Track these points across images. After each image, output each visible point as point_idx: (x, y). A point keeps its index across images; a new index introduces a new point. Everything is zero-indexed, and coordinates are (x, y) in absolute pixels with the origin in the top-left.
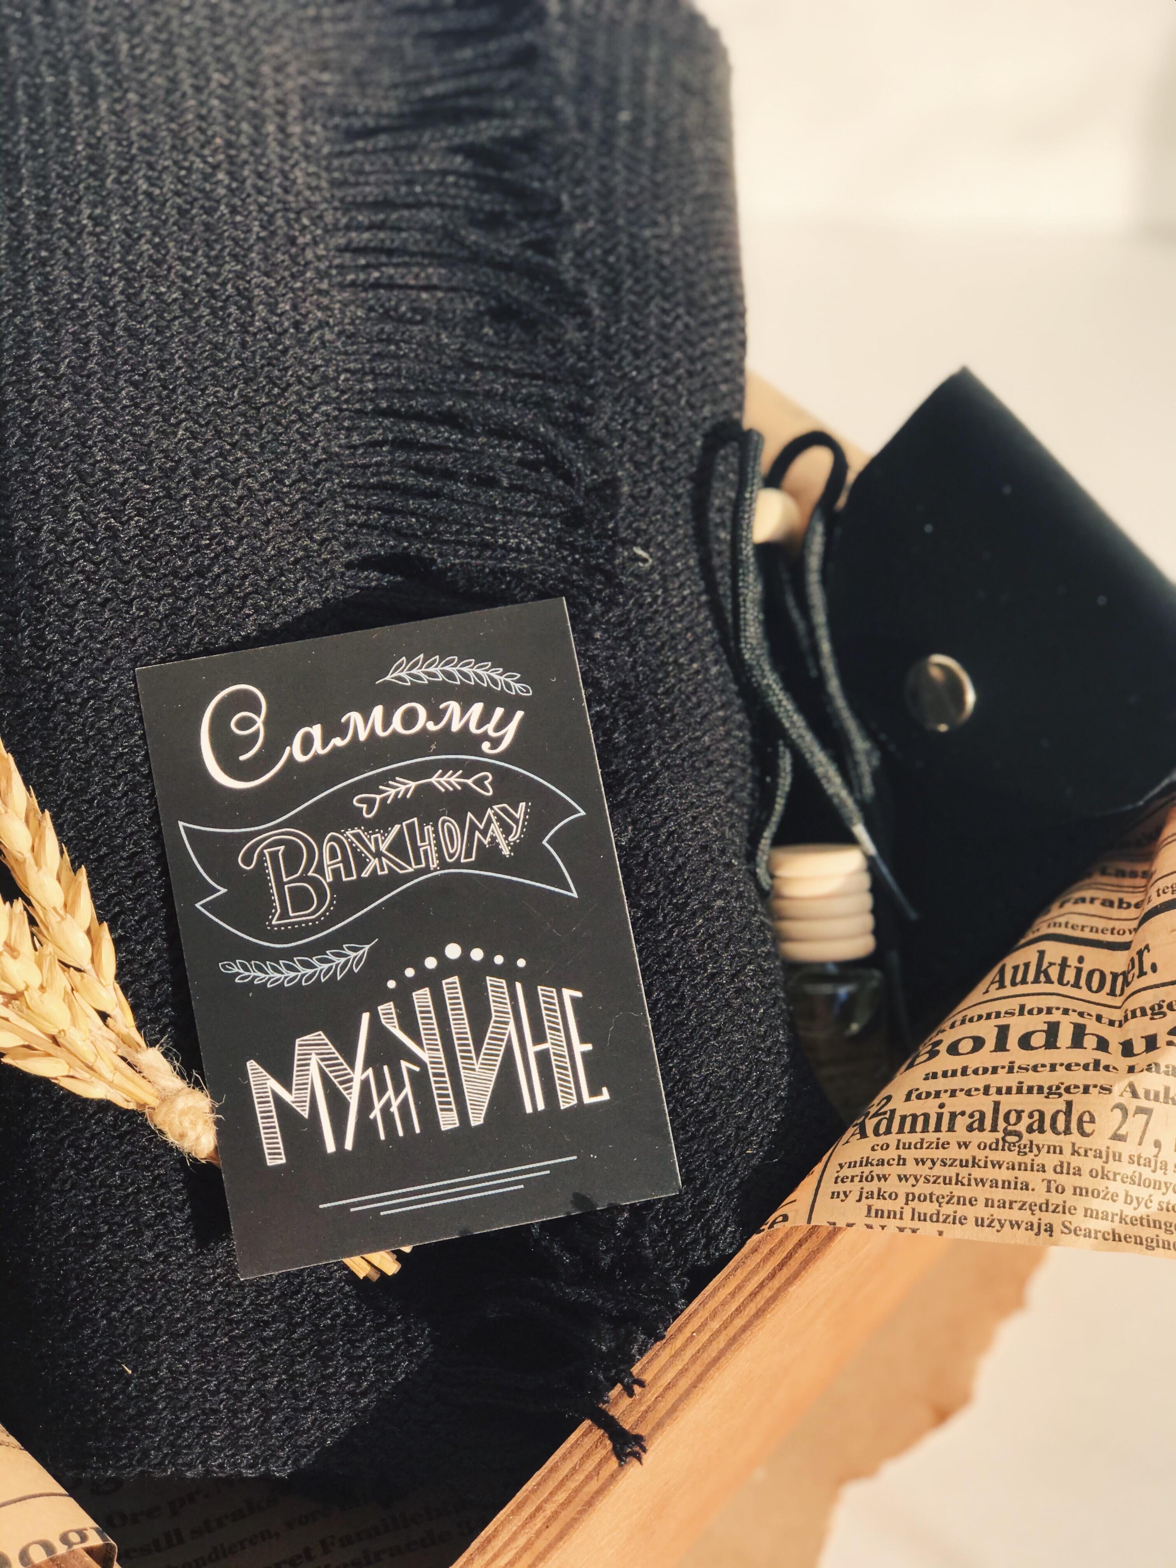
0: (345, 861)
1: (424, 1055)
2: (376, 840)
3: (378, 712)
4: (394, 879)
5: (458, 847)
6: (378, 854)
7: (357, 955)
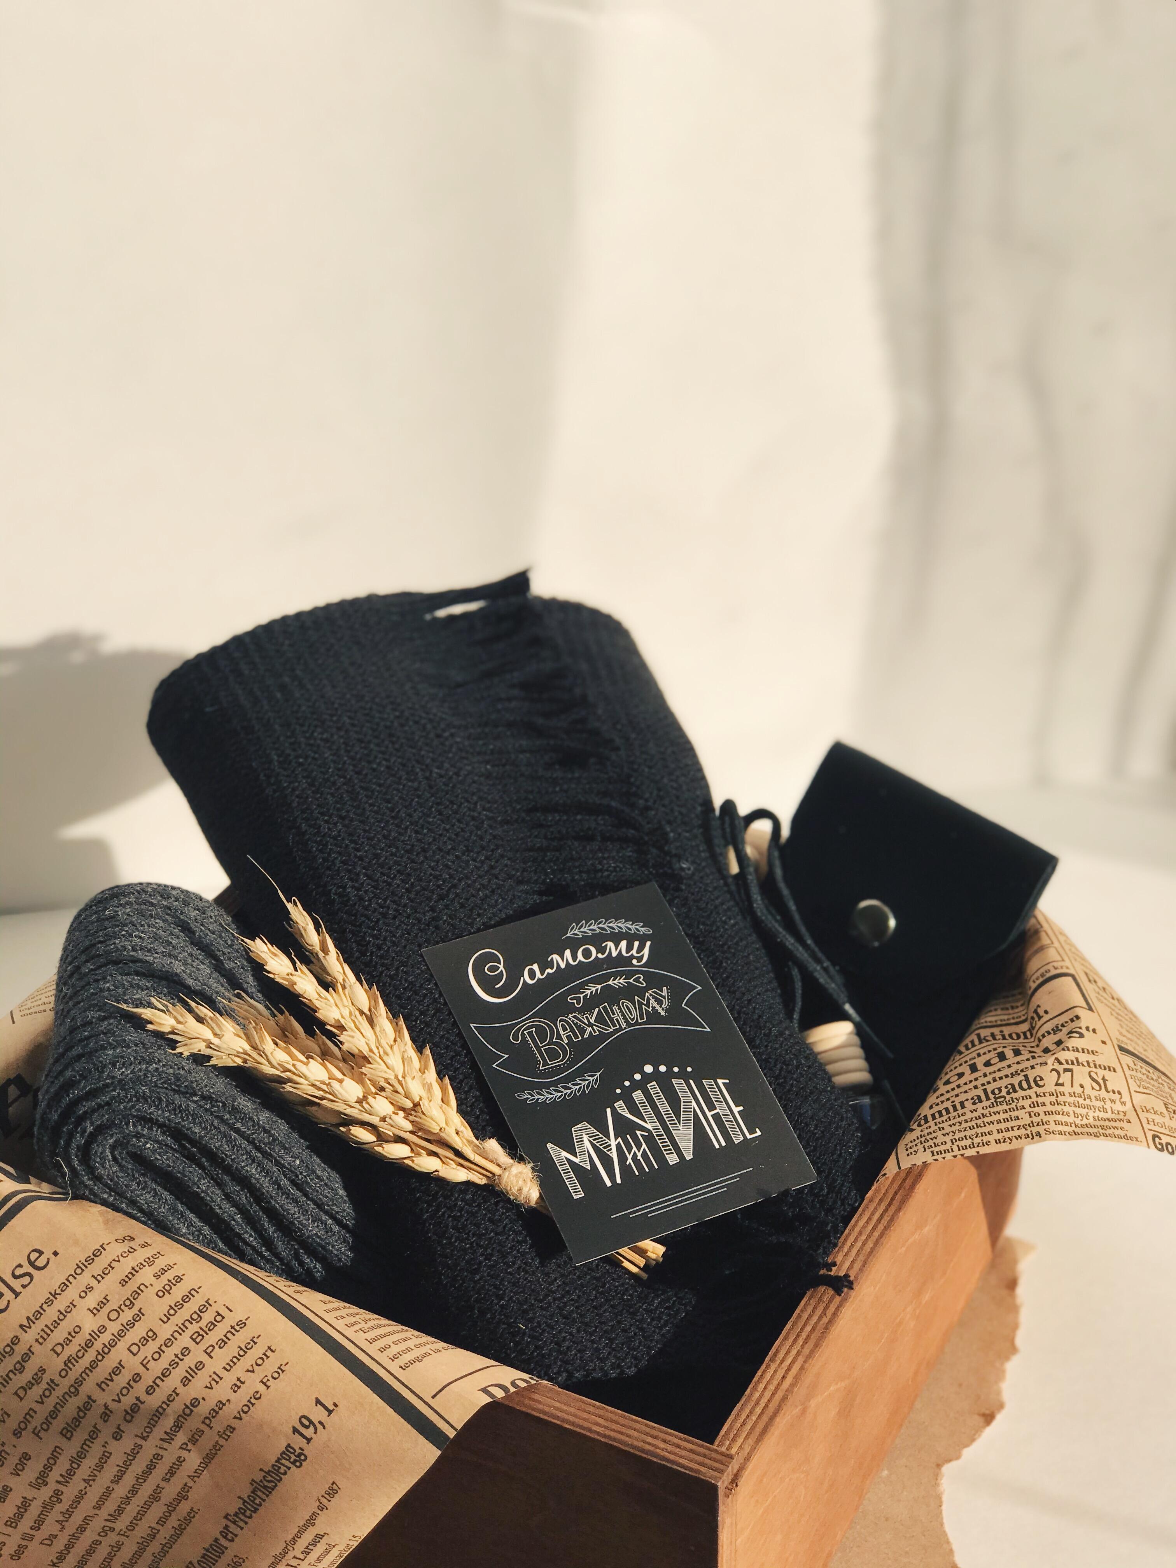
0: (572, 1030)
1: (649, 1126)
2: (587, 1017)
3: (568, 953)
4: (603, 1037)
5: (635, 1014)
6: (590, 1025)
7: (593, 1079)
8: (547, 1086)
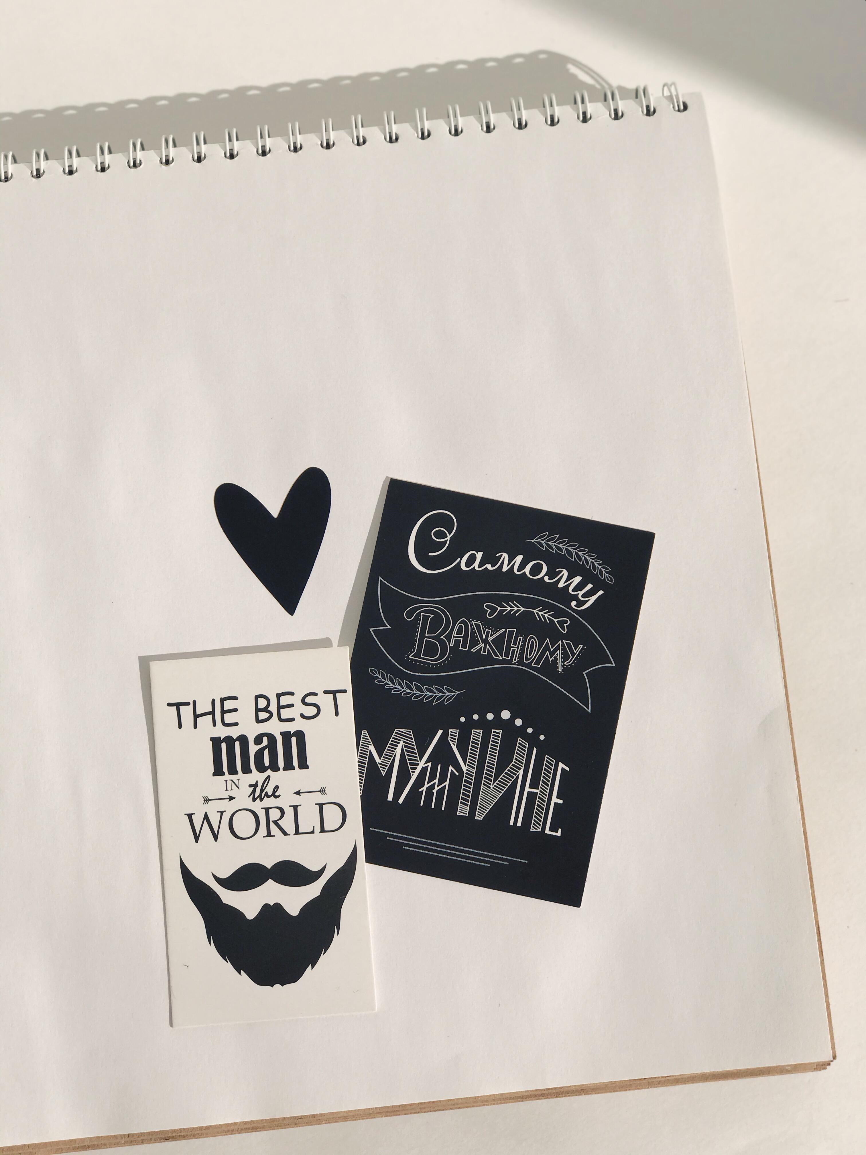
0: (465, 638)
1: (465, 768)
2: (488, 632)
3: (519, 559)
4: (489, 660)
5: (534, 656)
6: (485, 642)
7: (449, 694)
8: (403, 676)
